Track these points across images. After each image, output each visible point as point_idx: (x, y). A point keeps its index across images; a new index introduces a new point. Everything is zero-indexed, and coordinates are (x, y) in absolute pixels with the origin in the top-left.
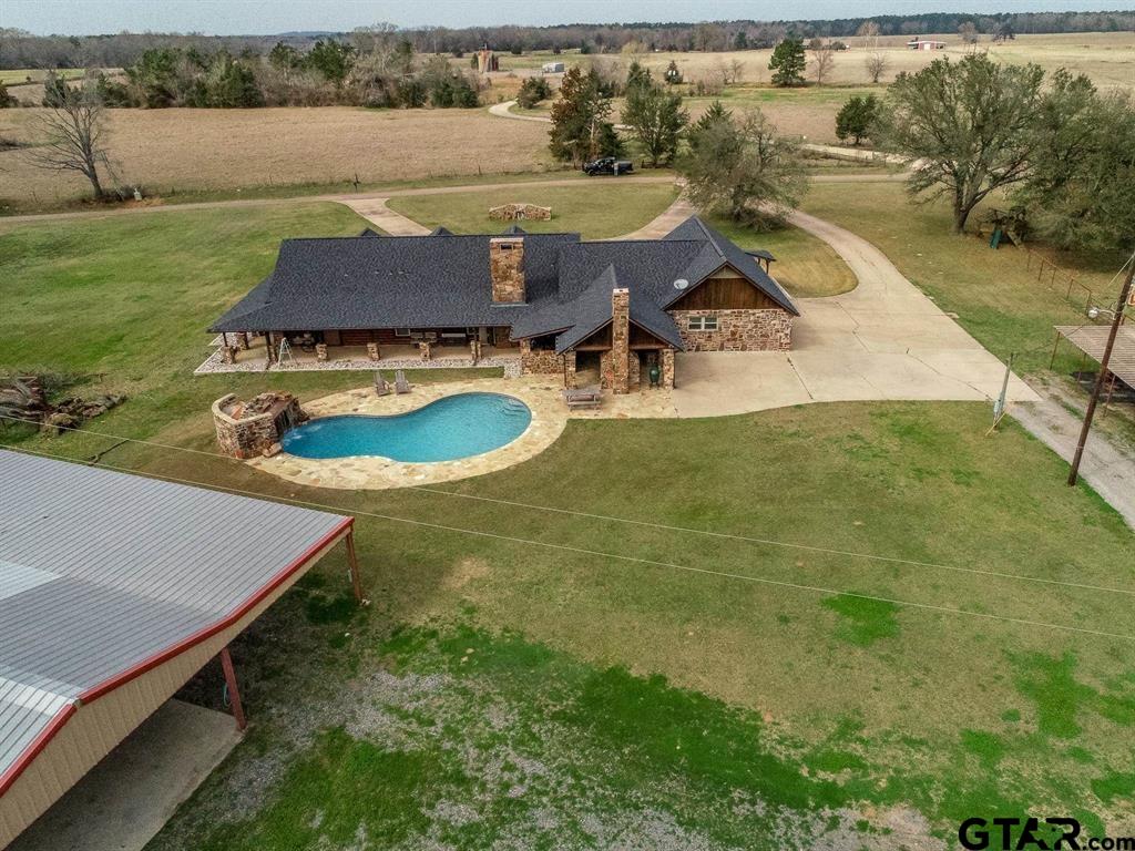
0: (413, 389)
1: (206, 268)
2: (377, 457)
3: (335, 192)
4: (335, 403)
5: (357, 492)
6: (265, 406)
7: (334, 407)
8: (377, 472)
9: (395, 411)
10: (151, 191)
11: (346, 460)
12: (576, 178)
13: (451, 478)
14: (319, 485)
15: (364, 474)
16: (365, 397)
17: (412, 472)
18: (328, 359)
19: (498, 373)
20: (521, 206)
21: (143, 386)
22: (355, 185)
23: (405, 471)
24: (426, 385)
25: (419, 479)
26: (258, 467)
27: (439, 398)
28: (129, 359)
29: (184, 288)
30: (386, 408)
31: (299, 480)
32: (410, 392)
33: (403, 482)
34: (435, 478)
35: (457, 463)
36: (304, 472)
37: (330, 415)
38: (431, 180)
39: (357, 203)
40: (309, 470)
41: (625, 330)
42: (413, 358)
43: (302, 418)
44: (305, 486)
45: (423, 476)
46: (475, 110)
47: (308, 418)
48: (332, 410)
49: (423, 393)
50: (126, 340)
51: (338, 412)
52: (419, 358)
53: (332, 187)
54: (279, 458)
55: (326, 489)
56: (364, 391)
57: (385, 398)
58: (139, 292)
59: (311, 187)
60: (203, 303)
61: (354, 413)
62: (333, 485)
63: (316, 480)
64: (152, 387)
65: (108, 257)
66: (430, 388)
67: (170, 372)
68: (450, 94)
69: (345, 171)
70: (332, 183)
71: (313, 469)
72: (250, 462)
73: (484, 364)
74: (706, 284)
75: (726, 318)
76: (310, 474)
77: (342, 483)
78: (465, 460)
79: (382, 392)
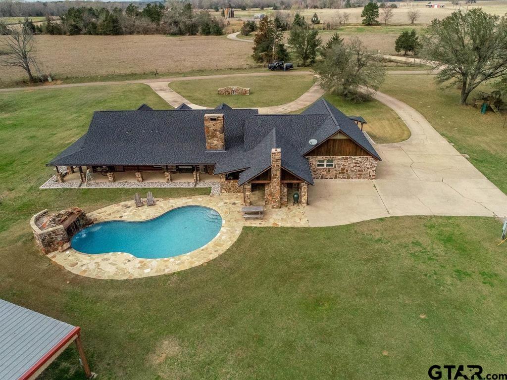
0: (157, 203)
1: (70, 120)
2: (125, 254)
3: (145, 78)
4: (111, 211)
5: (106, 281)
6: (63, 219)
7: (110, 214)
8: (122, 266)
9: (144, 218)
10: (57, 77)
11: (106, 256)
12: (265, 71)
13: (167, 271)
14: (85, 275)
15: (114, 267)
16: (129, 207)
17: (143, 266)
18: (114, 181)
19: (207, 192)
20: (234, 88)
21: (13, 195)
22: (155, 75)
23: (139, 265)
24: (165, 200)
25: (148, 272)
26: (54, 260)
27: (171, 209)
28: (12, 176)
29: (55, 132)
30: (139, 216)
31: (75, 271)
32: (155, 205)
33: (136, 274)
34: (156, 272)
35: (172, 260)
36: (80, 264)
37: (106, 220)
38: (193, 73)
39: (154, 84)
40: (83, 263)
41: (279, 173)
42: (161, 181)
43: (89, 223)
44: (77, 276)
45: (149, 270)
46: (221, 36)
47: (93, 222)
48: (108, 217)
49: (162, 205)
50: (14, 165)
51: (111, 218)
52: (165, 181)
53: (144, 75)
54: (68, 252)
55: (89, 278)
56: (129, 203)
57: (140, 208)
58: (32, 134)
59: (134, 76)
60: (62, 142)
61: (120, 219)
62: (93, 275)
63: (85, 271)
64: (17, 195)
65: (25, 113)
66: (166, 202)
67: (29, 186)
68: (209, 29)
69: (152, 68)
70: (144, 74)
71: (85, 262)
72: (49, 256)
73: (201, 185)
74: (328, 141)
75: (339, 161)
76: (82, 266)
77: (99, 274)
78: (177, 257)
79: (139, 204)
